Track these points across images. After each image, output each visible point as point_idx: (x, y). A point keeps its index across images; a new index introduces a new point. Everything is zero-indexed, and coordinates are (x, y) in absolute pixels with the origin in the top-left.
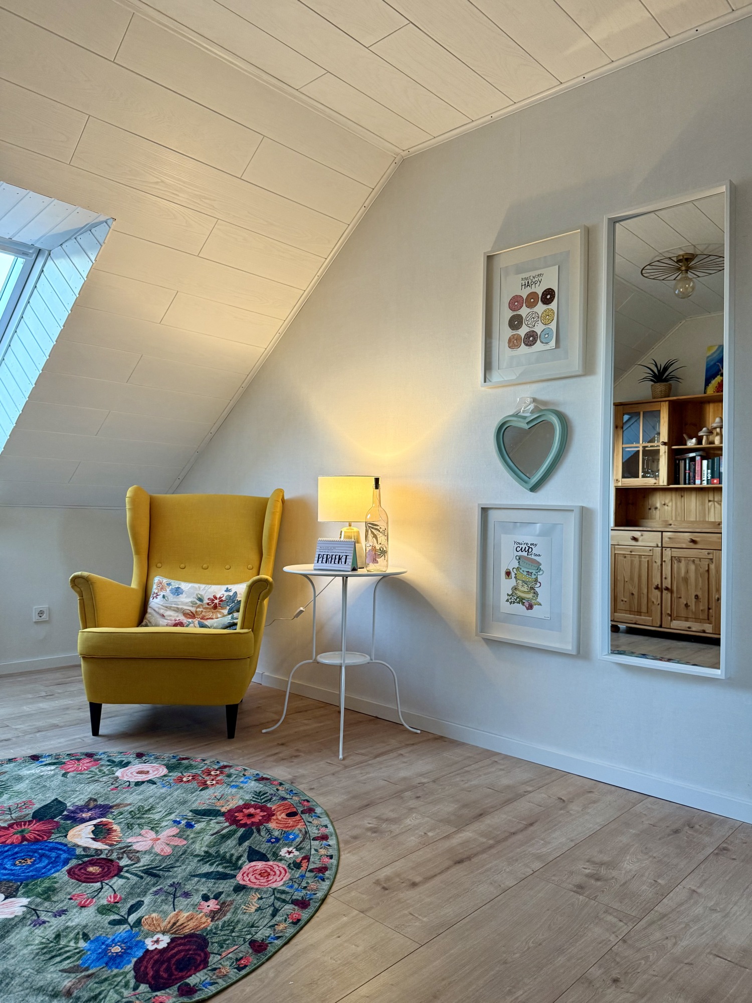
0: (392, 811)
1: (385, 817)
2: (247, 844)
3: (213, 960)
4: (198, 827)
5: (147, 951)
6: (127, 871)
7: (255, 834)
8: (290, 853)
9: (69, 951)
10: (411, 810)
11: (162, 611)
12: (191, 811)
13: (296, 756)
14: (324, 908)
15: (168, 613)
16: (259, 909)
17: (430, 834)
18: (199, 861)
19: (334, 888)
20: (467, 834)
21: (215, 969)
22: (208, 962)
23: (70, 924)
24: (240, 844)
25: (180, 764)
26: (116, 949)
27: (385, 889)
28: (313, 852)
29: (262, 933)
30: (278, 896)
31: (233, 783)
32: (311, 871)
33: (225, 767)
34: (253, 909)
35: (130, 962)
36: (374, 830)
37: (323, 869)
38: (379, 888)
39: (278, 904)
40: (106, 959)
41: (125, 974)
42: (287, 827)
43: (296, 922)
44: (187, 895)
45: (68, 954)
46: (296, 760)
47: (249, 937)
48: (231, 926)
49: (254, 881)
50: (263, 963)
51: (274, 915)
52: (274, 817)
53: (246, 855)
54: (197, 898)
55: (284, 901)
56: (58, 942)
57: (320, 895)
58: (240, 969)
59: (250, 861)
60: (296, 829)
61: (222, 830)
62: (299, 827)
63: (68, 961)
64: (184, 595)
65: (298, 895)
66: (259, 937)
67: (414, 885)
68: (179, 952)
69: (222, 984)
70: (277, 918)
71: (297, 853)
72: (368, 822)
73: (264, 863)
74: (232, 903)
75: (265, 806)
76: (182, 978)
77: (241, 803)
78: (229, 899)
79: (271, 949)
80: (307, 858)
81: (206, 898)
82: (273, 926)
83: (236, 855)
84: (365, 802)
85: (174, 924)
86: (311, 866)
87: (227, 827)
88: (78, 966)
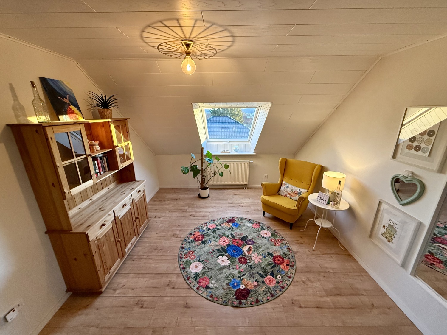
0: (313, 278)
1: (309, 279)
2: (272, 269)
3: (249, 298)
4: (267, 258)
5: (240, 288)
6: (247, 264)
7: (276, 267)
8: (279, 277)
9: (229, 279)
10: (319, 280)
11: (283, 191)
12: (268, 252)
13: (302, 244)
14: (276, 299)
15: (284, 192)
16: (263, 291)
17: (318, 292)
18: (261, 269)
19: (282, 295)
20: (328, 299)
21: (247, 301)
22: (247, 298)
23: (233, 272)
24: (271, 269)
25: (274, 234)
26: (236, 284)
27: (293, 303)
28: (284, 281)
29: (260, 298)
30: (269, 289)
31: (281, 247)
32: (280, 286)
33: (283, 240)
34: (262, 290)
35: (236, 289)
36: (304, 282)
37: (283, 288)
38: (291, 302)
39: (268, 292)
40: (233, 285)
41: (234, 291)
42: (284, 269)
43: (268, 300)
44: (253, 277)
45: (229, 280)
46: (301, 245)
47: (257, 297)
48: (256, 291)
49: (267, 282)
50: (256, 306)
51: (265, 294)
52: (283, 264)
53: (270, 272)
54: (255, 280)
55: (269, 292)
56: (229, 276)
57: (277, 295)
58: (251, 304)
59: (270, 275)
60: (286, 270)
61: (270, 262)
62: (287, 270)
63: (228, 282)
64: (289, 188)
65: (273, 292)
66: (259, 298)
67: (301, 307)
68: (244, 292)
69: (246, 306)
70: (265, 296)
71: (281, 279)
72: (304, 278)
73: (272, 277)
74: (260, 285)
75: (283, 259)
76: (241, 299)
77: (279, 255)
78: (260, 284)
79: (259, 303)
80: (282, 282)
81: (256, 281)
82: (263, 297)
83: (268, 272)
84: (308, 270)
85: (247, 284)
86: (281, 285)
87: (272, 261)
88: (229, 284)
